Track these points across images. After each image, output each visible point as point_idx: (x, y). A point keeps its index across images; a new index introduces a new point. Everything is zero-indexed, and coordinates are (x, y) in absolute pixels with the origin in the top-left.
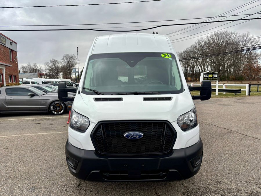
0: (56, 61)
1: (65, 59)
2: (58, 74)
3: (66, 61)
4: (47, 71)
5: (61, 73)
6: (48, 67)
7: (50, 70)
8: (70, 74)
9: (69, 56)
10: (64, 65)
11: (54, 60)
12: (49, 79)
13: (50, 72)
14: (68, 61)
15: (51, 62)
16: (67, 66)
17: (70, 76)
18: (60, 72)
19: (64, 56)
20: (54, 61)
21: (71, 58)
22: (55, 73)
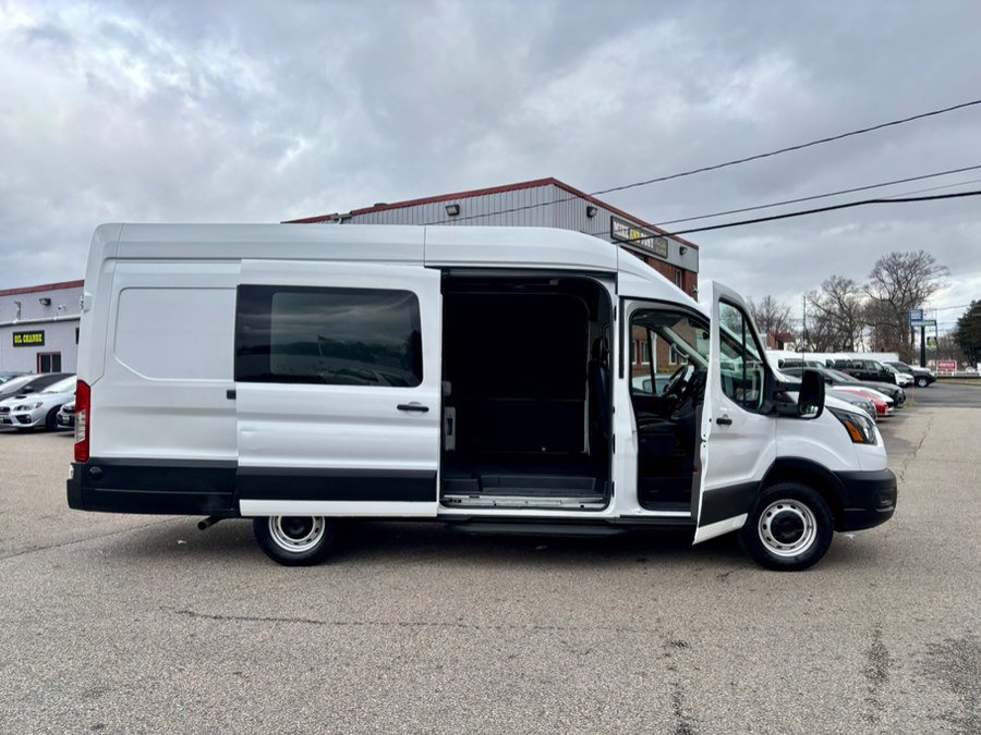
0: (846, 285)
1: (885, 273)
2: (855, 334)
3: (888, 280)
4: (811, 325)
5: (867, 330)
6: (816, 308)
7: (821, 320)
8: (905, 330)
9: (902, 260)
10: (877, 295)
11: (836, 281)
12: (815, 351)
13: (821, 327)
14: (899, 282)
15: (825, 289)
16: (890, 301)
17: (906, 340)
18: (862, 324)
19: (880, 263)
20: (839, 284)
21: (910, 267)
22: (840, 330)
